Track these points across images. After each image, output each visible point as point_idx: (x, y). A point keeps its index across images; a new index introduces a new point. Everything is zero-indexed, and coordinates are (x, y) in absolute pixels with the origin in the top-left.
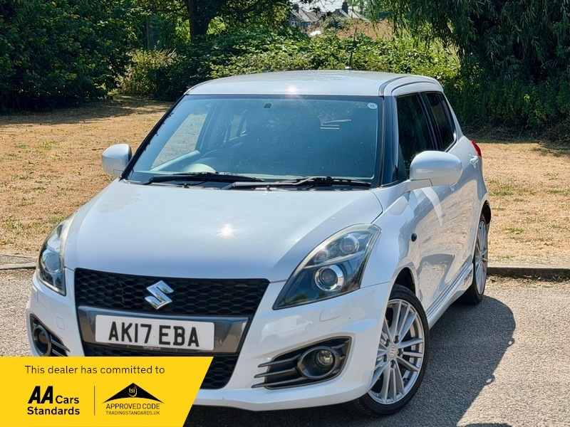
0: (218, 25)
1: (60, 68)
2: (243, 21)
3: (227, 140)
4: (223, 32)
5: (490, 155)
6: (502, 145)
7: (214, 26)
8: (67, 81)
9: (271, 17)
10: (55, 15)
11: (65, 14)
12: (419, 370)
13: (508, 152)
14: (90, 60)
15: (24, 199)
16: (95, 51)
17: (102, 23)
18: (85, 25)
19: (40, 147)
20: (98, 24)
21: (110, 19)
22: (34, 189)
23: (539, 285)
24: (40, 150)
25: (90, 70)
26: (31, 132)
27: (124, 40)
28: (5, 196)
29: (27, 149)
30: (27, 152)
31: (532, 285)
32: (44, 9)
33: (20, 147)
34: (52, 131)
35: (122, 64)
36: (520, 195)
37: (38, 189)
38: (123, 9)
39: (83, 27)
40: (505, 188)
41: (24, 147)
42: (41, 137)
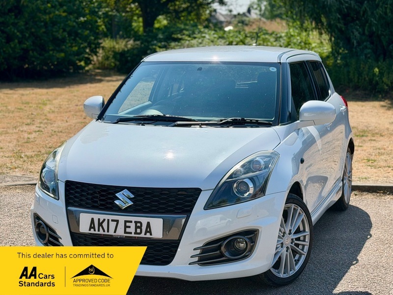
1: (53, 50)
3: (171, 94)
7: (159, 21)
8: (58, 58)
14: (74, 45)
15: (29, 138)
16: (78, 39)
17: (82, 19)
18: (70, 20)
19: (39, 103)
20: (79, 20)
21: (88, 16)
22: (35, 132)
23: (388, 198)
24: (39, 106)
25: (74, 52)
26: (33, 93)
27: (97, 31)
28: (15, 136)
29: (31, 105)
30: (30, 107)
31: (383, 198)
32: (42, 9)
33: (25, 104)
34: (47, 93)
35: (96, 48)
36: (373, 136)
37: (38, 131)
38: (97, 10)
39: (69, 22)
40: (362, 132)
41: (28, 103)
42: (40, 97)
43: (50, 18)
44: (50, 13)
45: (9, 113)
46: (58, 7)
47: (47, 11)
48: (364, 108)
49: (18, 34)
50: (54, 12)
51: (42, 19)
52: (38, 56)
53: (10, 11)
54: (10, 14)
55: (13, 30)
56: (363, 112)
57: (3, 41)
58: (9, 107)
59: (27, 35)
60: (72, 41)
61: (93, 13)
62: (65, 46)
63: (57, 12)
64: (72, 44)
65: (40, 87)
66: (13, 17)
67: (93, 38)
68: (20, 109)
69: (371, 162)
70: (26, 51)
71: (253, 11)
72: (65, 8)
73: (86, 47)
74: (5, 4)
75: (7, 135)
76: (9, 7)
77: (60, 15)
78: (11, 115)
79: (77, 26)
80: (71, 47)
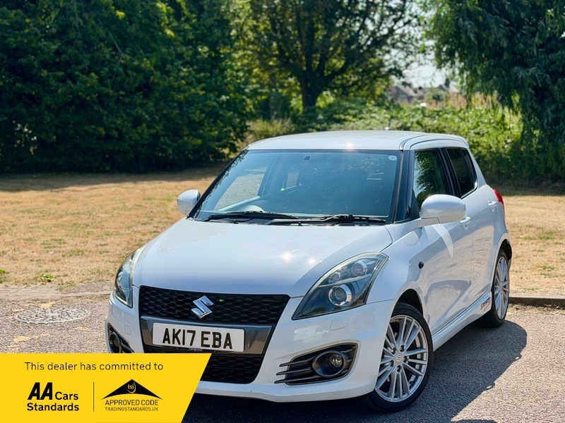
8: (194, 146)
12: (423, 375)
14: (214, 128)
15: (141, 240)
16: (218, 121)
17: (224, 98)
18: (210, 100)
19: (164, 199)
20: (221, 99)
21: (231, 95)
22: (151, 232)
23: (557, 313)
24: (163, 202)
25: (213, 137)
26: (159, 187)
27: (244, 112)
28: (127, 238)
29: (153, 201)
30: (152, 203)
31: (551, 313)
32: (176, 86)
33: (147, 199)
34: (176, 186)
35: (242, 132)
36: (561, 239)
37: (155, 232)
38: (242, 86)
39: (208, 101)
40: (549, 233)
41: (150, 199)
42: (167, 192)
43: (185, 97)
44: (184, 91)
45: (126, 210)
46: (196, 84)
47: (182, 89)
48: (561, 204)
49: (147, 116)
50: (190, 90)
51: (176, 99)
52: (171, 143)
53: (138, 89)
54: (138, 93)
55: (140, 112)
56: (558, 210)
57: (129, 125)
58: (127, 204)
59: (157, 118)
60: (211, 124)
61: (239, 90)
62: (203, 130)
63: (193, 90)
64: (211, 127)
65: (169, 180)
66: (141, 97)
67: (238, 120)
68: (140, 206)
69: (547, 269)
70: (156, 136)
71: (452, 84)
72: (203, 85)
73: (230, 131)
74: (132, 81)
75: (117, 236)
76: (136, 85)
77: (197, 94)
78: (127, 213)
79: (218, 107)
80: (211, 131)
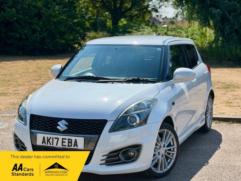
0: (123, 22)
1: (59, 38)
2: (132, 20)
3: (104, 64)
4: (125, 25)
5: (225, 73)
6: (230, 69)
7: (122, 22)
9: (144, 18)
10: (57, 17)
11: (61, 17)
13: (232, 72)
23: (235, 125)
29: (42, 69)
31: (232, 125)
33: (39, 68)
58: (29, 71)
78: (29, 75)
